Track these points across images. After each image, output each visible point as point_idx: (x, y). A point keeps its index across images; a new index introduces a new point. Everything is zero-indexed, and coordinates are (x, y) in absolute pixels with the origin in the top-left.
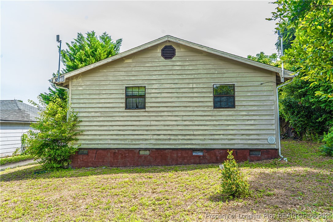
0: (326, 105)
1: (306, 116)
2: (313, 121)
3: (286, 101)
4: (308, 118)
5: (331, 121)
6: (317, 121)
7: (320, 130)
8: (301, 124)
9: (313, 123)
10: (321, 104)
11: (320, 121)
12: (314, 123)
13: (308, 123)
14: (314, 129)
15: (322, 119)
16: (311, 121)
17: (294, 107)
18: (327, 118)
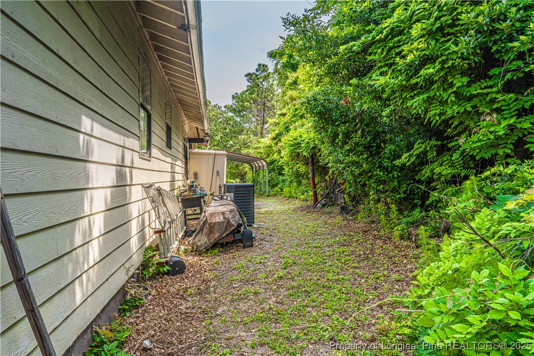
0: (429, 101)
1: (367, 147)
2: (386, 163)
3: (315, 100)
4: (371, 155)
5: (441, 165)
6: (397, 162)
7: (405, 192)
8: (352, 171)
9: (385, 169)
10: (412, 97)
11: (404, 165)
12: (387, 169)
13: (370, 171)
14: (386, 188)
15: (410, 156)
16: (380, 163)
17: (336, 120)
18: (427, 151)
